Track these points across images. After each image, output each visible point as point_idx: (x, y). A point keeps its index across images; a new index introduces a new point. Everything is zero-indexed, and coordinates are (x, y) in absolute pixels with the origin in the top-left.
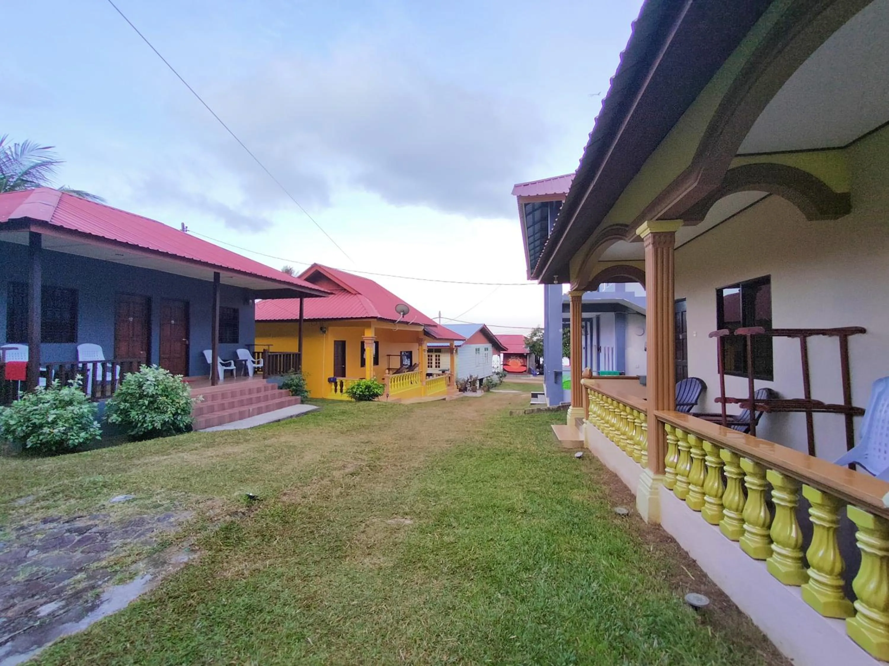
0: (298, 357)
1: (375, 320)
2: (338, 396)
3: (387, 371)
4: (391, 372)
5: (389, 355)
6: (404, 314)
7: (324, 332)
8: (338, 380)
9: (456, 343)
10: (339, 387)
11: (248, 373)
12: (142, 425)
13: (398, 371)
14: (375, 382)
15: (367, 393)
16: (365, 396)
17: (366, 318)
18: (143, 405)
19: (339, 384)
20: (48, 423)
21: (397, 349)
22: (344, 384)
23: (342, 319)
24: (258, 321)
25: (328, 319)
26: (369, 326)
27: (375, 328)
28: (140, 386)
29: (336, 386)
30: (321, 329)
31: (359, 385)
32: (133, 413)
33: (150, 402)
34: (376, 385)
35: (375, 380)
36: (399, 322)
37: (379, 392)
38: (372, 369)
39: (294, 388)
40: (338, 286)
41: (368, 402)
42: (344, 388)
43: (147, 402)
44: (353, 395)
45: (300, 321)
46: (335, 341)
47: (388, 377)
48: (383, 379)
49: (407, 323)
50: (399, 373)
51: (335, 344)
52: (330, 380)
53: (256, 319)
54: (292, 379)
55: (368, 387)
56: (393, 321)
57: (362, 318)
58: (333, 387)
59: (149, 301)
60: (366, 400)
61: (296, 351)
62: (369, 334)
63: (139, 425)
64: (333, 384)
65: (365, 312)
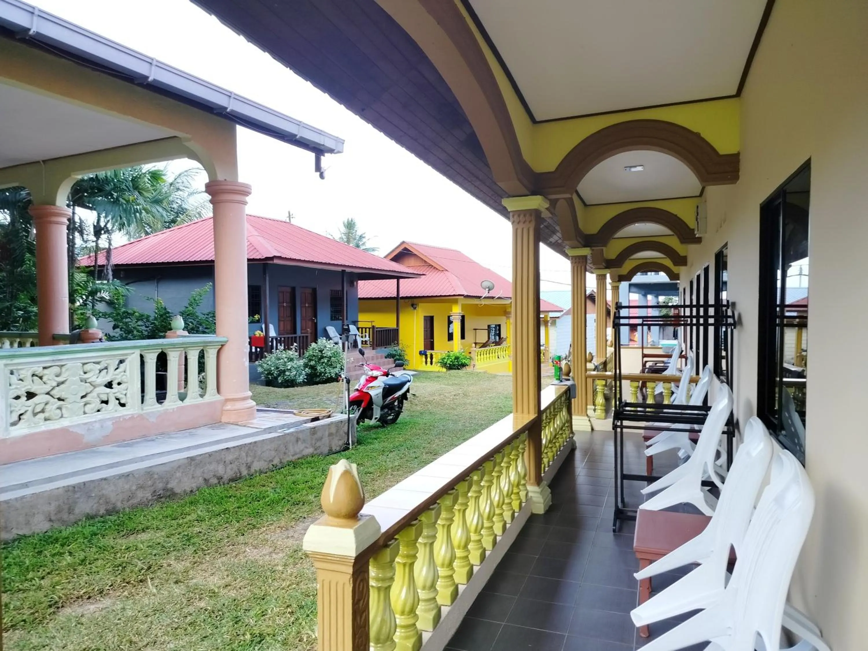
0: (396, 332)
1: (462, 297)
2: (429, 368)
3: (474, 345)
4: (478, 346)
5: (476, 329)
6: (489, 290)
7: (415, 308)
8: (429, 353)
9: (552, 315)
10: (429, 360)
11: (357, 345)
12: (324, 375)
13: (484, 345)
14: (463, 354)
15: (457, 363)
16: (454, 365)
17: (454, 295)
18: (323, 363)
19: (429, 356)
20: (288, 370)
21: (484, 322)
22: (434, 356)
23: (432, 296)
24: (360, 299)
25: (419, 297)
26: (456, 302)
27: (462, 305)
28: (321, 351)
29: (426, 358)
30: (412, 305)
31: (449, 356)
32: (319, 368)
33: (328, 361)
34: (463, 356)
35: (463, 352)
36: (485, 298)
37: (466, 362)
38: (460, 342)
39: (398, 357)
40: (425, 262)
41: (457, 371)
42: (434, 360)
43: (326, 361)
44: (444, 364)
45: (397, 298)
46: (425, 317)
47: (475, 351)
48: (470, 353)
49: (493, 298)
50: (485, 347)
51: (424, 320)
52: (421, 353)
53: (359, 297)
54: (395, 351)
55: (457, 358)
56: (479, 297)
57: (450, 296)
58: (424, 359)
59: (293, 289)
60: (455, 369)
61: (395, 326)
62: (456, 310)
63: (323, 374)
64: (424, 356)
65: (453, 289)
